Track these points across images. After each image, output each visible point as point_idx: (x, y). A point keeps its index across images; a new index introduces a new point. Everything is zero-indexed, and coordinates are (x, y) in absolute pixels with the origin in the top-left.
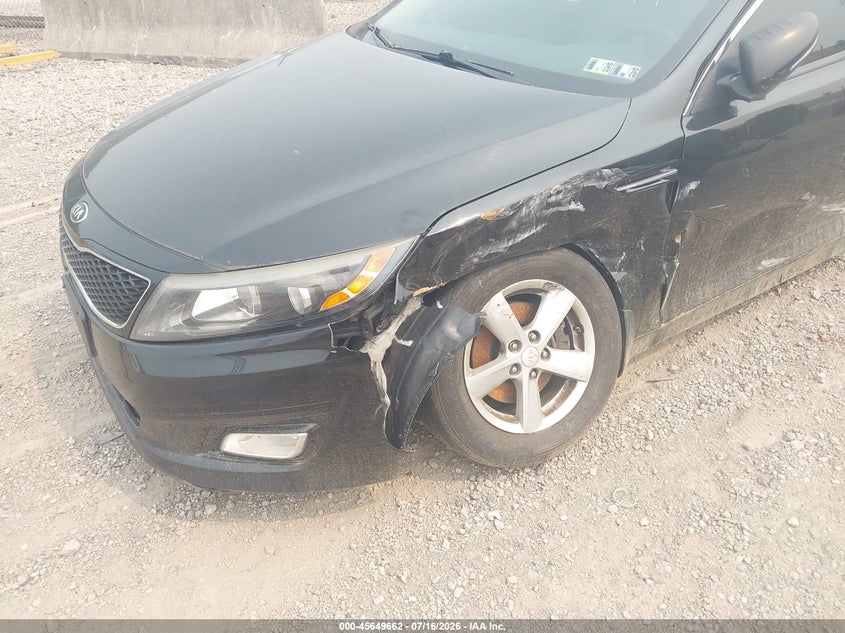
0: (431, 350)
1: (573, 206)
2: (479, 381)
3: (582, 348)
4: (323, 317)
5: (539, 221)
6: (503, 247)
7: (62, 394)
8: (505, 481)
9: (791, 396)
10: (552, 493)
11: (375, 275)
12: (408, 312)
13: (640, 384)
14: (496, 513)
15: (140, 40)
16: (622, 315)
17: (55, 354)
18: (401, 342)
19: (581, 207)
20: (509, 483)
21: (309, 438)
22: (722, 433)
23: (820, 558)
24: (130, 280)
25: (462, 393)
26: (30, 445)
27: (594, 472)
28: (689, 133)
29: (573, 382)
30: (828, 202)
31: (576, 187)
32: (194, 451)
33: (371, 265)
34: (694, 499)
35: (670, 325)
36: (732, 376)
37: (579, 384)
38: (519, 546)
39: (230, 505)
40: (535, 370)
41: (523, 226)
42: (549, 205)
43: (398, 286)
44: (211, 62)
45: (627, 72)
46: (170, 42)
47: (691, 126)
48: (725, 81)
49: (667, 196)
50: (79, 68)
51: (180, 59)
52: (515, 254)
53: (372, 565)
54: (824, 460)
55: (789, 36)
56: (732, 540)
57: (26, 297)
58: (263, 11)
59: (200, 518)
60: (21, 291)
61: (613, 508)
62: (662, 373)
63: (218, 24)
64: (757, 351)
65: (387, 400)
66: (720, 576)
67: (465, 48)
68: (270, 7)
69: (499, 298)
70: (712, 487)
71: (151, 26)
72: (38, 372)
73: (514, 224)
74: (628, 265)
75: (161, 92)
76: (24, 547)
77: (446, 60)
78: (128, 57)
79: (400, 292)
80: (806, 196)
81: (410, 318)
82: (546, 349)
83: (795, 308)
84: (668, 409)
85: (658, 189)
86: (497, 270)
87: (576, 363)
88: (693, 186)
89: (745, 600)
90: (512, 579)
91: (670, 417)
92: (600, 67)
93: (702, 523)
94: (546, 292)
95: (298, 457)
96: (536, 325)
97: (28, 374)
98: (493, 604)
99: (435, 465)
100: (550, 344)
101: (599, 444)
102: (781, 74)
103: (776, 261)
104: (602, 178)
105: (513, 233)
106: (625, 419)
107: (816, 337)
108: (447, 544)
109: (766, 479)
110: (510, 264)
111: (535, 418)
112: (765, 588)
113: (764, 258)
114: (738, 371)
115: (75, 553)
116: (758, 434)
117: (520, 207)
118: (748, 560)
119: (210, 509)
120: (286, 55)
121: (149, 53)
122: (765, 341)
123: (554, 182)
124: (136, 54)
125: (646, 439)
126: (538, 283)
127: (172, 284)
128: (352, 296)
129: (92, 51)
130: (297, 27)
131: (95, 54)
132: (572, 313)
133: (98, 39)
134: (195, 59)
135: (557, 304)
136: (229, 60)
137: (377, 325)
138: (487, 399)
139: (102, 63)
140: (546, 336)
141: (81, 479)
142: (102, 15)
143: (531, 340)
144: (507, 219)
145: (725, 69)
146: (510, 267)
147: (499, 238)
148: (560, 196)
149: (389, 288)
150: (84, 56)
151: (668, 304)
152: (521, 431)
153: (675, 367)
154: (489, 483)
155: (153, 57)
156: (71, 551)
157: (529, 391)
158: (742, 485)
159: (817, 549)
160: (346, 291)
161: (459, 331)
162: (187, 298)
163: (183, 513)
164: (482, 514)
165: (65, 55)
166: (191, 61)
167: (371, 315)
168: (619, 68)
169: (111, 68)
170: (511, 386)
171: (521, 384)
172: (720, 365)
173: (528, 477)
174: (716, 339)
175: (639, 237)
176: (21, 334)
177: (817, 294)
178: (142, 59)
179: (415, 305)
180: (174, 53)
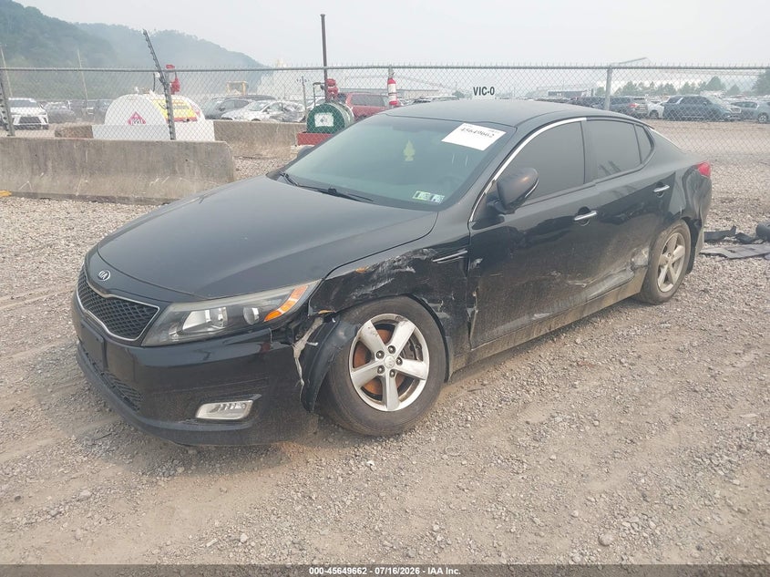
0: (330, 347)
1: (408, 269)
2: (358, 376)
3: (422, 359)
4: (266, 326)
5: (390, 276)
6: (370, 290)
7: (60, 413)
8: (377, 446)
9: (557, 395)
10: (407, 452)
11: (296, 301)
12: (315, 326)
13: (464, 392)
14: (370, 462)
15: (82, 184)
16: (444, 339)
17: (49, 390)
18: (311, 344)
19: (413, 270)
20: (380, 447)
21: (253, 404)
22: (514, 416)
23: (567, 474)
24: (145, 309)
25: (348, 382)
26: (42, 442)
27: (433, 439)
28: (474, 232)
29: (418, 380)
30: (571, 279)
31: (409, 258)
32: (177, 420)
33: (294, 294)
34: (495, 450)
35: (477, 350)
36: (522, 386)
37: (421, 381)
38: (387, 478)
39: (193, 467)
40: (393, 371)
41: (380, 279)
42: (395, 268)
43: (310, 309)
44: (141, 200)
45: (438, 198)
46: (107, 186)
47: (474, 228)
48: (491, 204)
49: (464, 266)
50: (28, 204)
51: (114, 198)
52: (376, 296)
53: (292, 492)
54: (574, 426)
55: (525, 179)
56: (516, 468)
57: (18, 357)
58: (186, 164)
59: (174, 475)
60: (14, 353)
61: (445, 456)
62: (478, 386)
63: (148, 172)
64: (538, 372)
65: (303, 382)
66: (508, 485)
67: (344, 186)
68: (192, 161)
69: (369, 324)
70: (507, 443)
71: (92, 174)
72: (40, 401)
73: (375, 276)
74: (446, 309)
75: (104, 221)
76: (50, 498)
77: (332, 192)
78: (71, 197)
79: (311, 312)
80: (554, 273)
81: (316, 331)
82: (399, 358)
83: (564, 349)
84: (481, 404)
85: (457, 262)
86: (367, 306)
87: (418, 368)
88: (478, 261)
89: (522, 496)
90: (382, 494)
91: (482, 409)
92: (423, 196)
93: (499, 461)
94: (398, 323)
95: (245, 419)
96: (393, 343)
97: (33, 401)
98: (370, 507)
99: (331, 440)
100: (401, 354)
101: (437, 424)
102: (521, 200)
103: (544, 315)
104: (423, 254)
105: (375, 282)
106: (453, 410)
107: (575, 364)
108: (341, 479)
109: (538, 437)
110: (374, 303)
111: (395, 403)
112: (534, 489)
113: (536, 313)
114: (525, 383)
115: (88, 498)
116: (536, 416)
117: (378, 266)
118: (525, 477)
119: (180, 470)
120: (203, 198)
121: (89, 194)
122: (544, 367)
123: (397, 255)
124: (77, 194)
125: (467, 420)
126: (393, 316)
127: (175, 309)
128: (283, 313)
129: (39, 191)
130: (213, 176)
131: (42, 194)
132: (414, 336)
133: (45, 182)
134: (128, 198)
135: (404, 331)
136: (156, 199)
137: (297, 334)
138: (363, 389)
139: (47, 201)
140: (399, 349)
141: (85, 459)
142: (50, 164)
143: (390, 352)
144: (372, 273)
145: (491, 197)
146: (374, 305)
147: (367, 284)
148: (400, 263)
149: (303, 309)
150: (32, 196)
151: (474, 337)
152: (386, 410)
153: (485, 382)
154: (366, 447)
155: (93, 197)
156: (85, 497)
157: (391, 386)
158: (523, 441)
159: (567, 470)
160: (279, 310)
161: (345, 335)
162: (180, 319)
163: (161, 474)
164: (362, 463)
165: (15, 194)
166: (124, 200)
167: (293, 326)
168: (432, 197)
169: (55, 205)
170: (379, 381)
171: (385, 379)
172: (514, 380)
173: (392, 443)
174: (513, 367)
175: (450, 292)
176: (21, 379)
177: (578, 341)
178: (83, 198)
179: (319, 322)
180: (111, 194)
